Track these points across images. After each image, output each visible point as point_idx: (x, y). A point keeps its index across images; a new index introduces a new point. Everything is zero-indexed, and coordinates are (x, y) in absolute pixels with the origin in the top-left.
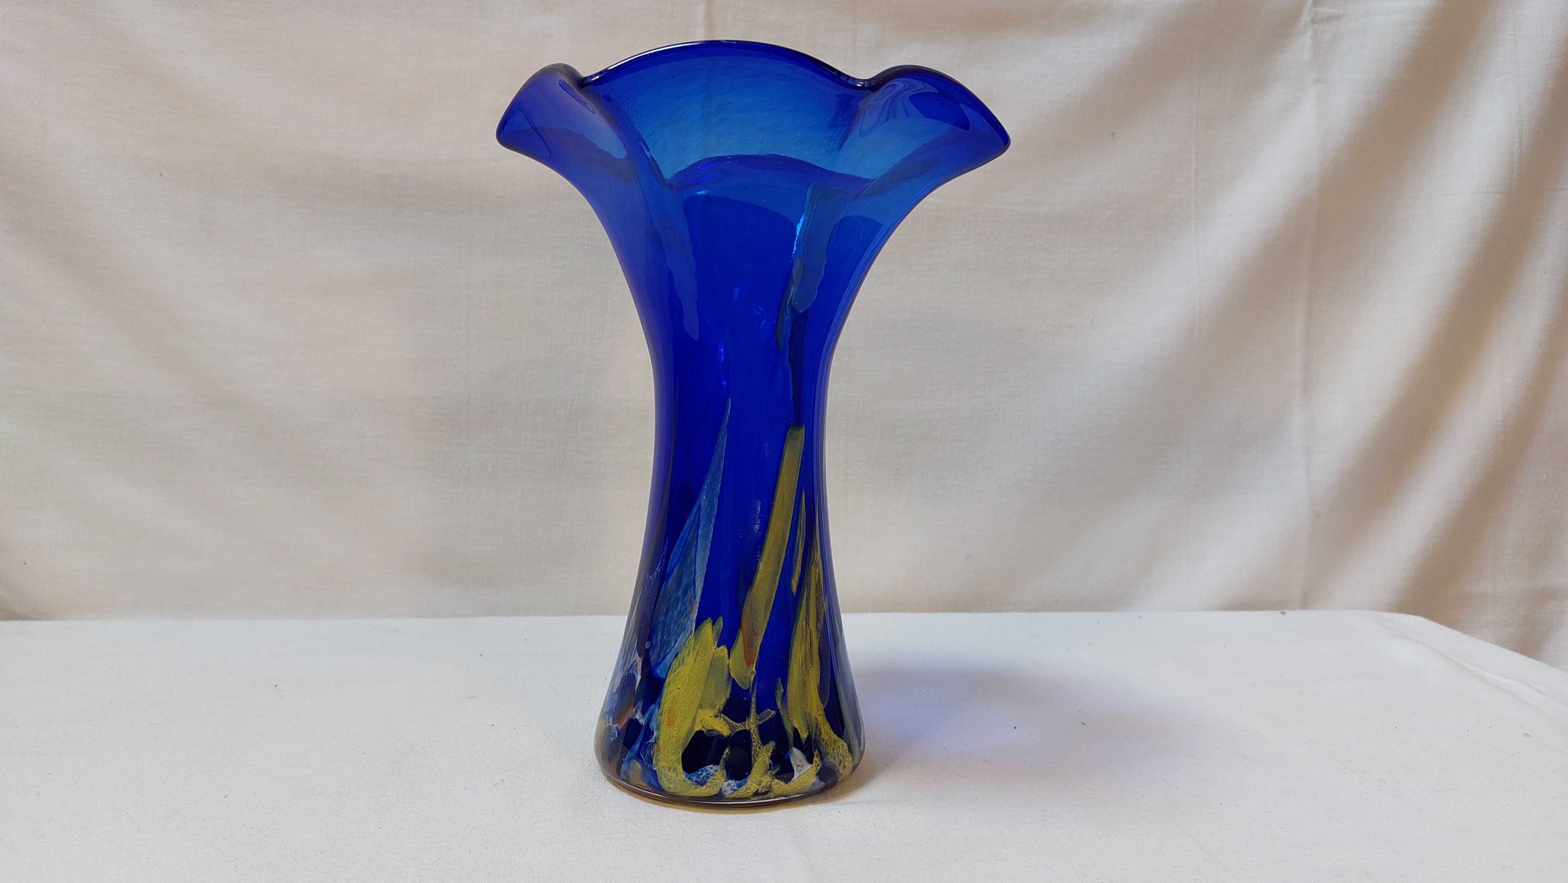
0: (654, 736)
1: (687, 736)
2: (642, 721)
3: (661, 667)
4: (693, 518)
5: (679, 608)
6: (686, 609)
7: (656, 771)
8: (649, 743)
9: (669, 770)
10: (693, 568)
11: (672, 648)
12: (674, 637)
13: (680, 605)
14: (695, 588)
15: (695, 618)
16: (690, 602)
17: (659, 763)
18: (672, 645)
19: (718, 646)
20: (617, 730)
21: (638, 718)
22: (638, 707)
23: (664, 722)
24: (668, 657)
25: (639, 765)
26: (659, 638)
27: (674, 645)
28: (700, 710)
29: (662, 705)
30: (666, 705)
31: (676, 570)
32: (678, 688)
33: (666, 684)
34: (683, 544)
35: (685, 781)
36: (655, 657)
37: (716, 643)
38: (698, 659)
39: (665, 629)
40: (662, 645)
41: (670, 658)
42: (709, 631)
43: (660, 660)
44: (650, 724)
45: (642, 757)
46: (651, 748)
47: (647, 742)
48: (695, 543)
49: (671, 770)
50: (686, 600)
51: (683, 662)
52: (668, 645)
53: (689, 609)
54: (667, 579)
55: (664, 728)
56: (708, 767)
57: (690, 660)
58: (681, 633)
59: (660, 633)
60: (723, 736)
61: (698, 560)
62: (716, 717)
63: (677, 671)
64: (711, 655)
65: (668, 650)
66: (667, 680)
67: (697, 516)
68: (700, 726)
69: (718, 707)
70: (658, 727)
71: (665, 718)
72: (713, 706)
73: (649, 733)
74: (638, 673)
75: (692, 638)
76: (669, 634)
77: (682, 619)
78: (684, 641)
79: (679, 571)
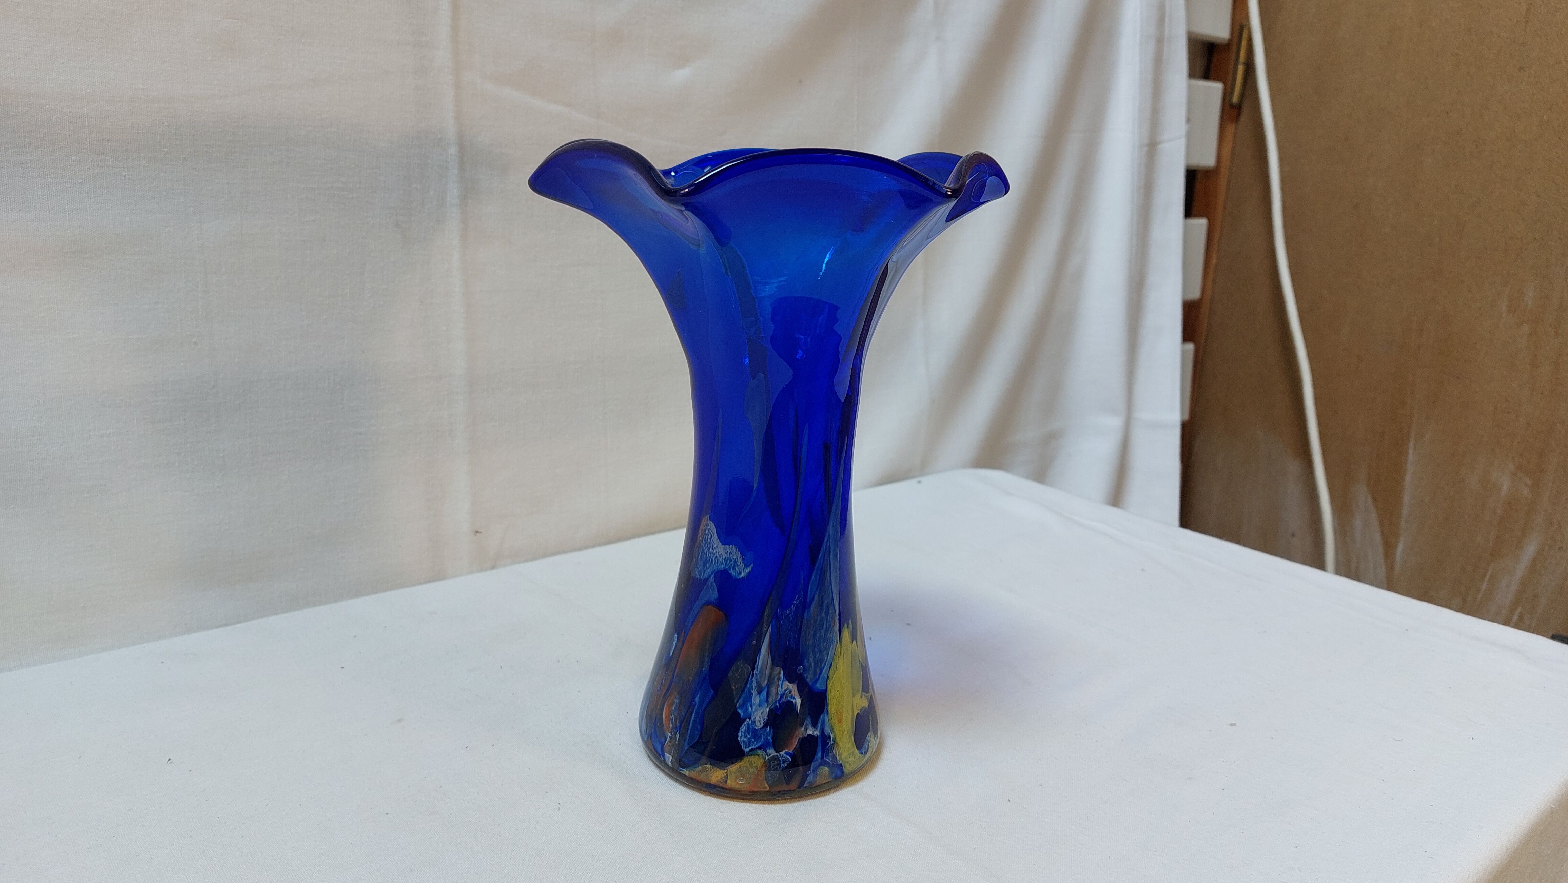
0: (832, 739)
1: (852, 723)
2: (817, 733)
3: (820, 681)
4: (824, 548)
5: (825, 627)
6: (830, 625)
7: (841, 764)
8: (829, 747)
9: (849, 756)
10: (830, 589)
11: (826, 661)
12: (825, 652)
13: (825, 623)
14: (834, 604)
15: (837, 628)
16: (832, 617)
17: (842, 755)
18: (826, 658)
19: (851, 642)
20: (787, 755)
21: (811, 733)
22: (807, 724)
23: (835, 723)
24: (824, 671)
25: (825, 767)
26: (811, 659)
28: (854, 698)
29: (829, 712)
30: (833, 709)
31: (816, 597)
32: (838, 692)
33: (828, 692)
34: (819, 573)
35: (859, 757)
36: (812, 676)
37: (849, 640)
38: (845, 660)
39: (816, 649)
40: (816, 665)
41: (826, 670)
42: (846, 634)
43: (817, 677)
44: (824, 731)
45: (827, 760)
46: (832, 748)
47: (827, 747)
48: (829, 568)
49: (851, 755)
50: (829, 617)
51: (836, 669)
52: (822, 660)
53: (832, 624)
54: (809, 607)
55: (836, 728)
56: (866, 738)
57: (840, 663)
58: (830, 645)
59: (811, 655)
60: (866, 709)
61: (833, 581)
62: (861, 697)
63: (834, 678)
64: (850, 652)
65: (823, 665)
66: (828, 689)
67: (828, 544)
68: (857, 710)
69: (860, 689)
70: (832, 730)
71: (835, 720)
72: (858, 690)
73: (825, 738)
74: (796, 697)
75: (838, 646)
76: (821, 652)
77: (828, 635)
78: (833, 651)
79: (819, 596)
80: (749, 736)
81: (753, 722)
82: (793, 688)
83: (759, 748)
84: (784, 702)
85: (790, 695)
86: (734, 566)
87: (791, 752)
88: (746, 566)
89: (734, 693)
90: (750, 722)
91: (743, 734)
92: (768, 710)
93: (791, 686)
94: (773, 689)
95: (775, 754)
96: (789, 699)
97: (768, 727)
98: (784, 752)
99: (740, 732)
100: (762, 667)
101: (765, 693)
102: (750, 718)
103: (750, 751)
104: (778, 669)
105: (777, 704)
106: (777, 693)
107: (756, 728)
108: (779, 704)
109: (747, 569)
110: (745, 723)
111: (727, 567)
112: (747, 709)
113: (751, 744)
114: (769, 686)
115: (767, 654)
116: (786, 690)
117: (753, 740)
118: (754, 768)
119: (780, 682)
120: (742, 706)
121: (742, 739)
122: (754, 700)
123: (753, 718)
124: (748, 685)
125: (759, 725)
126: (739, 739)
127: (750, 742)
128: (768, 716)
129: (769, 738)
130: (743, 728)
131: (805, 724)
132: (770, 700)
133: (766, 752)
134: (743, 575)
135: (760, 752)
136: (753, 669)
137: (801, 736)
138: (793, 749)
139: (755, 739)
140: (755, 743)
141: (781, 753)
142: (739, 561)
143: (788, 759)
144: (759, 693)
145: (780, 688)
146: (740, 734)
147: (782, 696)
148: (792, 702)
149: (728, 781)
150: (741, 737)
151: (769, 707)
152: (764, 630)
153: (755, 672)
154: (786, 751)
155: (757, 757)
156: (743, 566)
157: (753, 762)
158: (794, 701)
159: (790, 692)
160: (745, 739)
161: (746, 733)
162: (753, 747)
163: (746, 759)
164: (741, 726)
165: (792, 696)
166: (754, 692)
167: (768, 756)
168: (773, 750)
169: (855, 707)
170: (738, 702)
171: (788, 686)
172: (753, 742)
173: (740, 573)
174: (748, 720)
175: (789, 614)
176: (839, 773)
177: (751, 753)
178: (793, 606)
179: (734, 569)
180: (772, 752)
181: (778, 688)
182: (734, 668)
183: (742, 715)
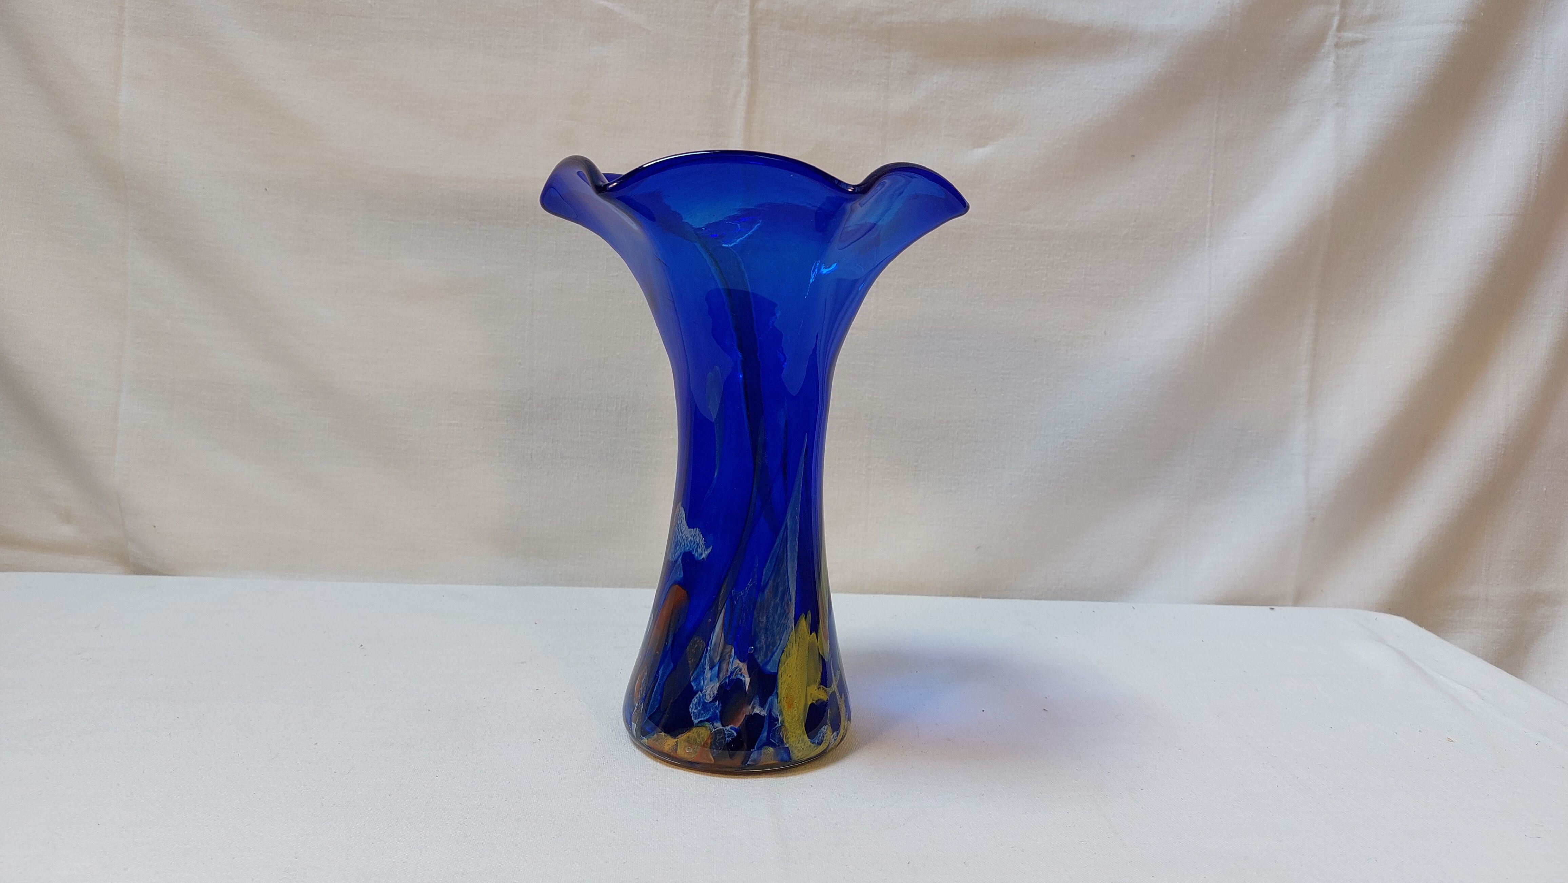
0: (779, 721)
1: (804, 710)
2: (764, 713)
3: (771, 664)
4: (781, 536)
5: (779, 612)
6: (785, 611)
7: (788, 747)
9: (798, 743)
10: (786, 577)
11: (779, 646)
12: (778, 637)
13: (779, 609)
14: (790, 593)
15: (793, 617)
16: (788, 604)
17: (790, 739)
18: (778, 643)
19: (811, 634)
20: (733, 730)
21: (758, 712)
22: (754, 703)
23: (784, 707)
24: (776, 654)
25: (771, 748)
26: (763, 641)
27: (780, 644)
28: (808, 688)
29: (779, 695)
30: (783, 694)
31: (771, 582)
32: (790, 677)
33: (779, 676)
34: (774, 560)
35: (810, 746)
36: (763, 657)
37: (809, 632)
38: (800, 649)
39: (768, 632)
40: (768, 647)
41: (778, 654)
42: (804, 624)
43: (768, 659)
44: (772, 713)
45: (773, 741)
46: (779, 731)
47: (774, 728)
48: (785, 556)
49: (800, 742)
50: (784, 604)
51: (790, 655)
52: (774, 644)
53: (787, 612)
54: (763, 591)
55: (786, 712)
56: (822, 729)
57: (794, 651)
58: (784, 632)
59: (763, 637)
60: (825, 701)
61: (790, 570)
62: (818, 689)
63: (786, 664)
64: (807, 642)
65: (775, 648)
66: (780, 673)
67: (785, 534)
68: (811, 700)
69: (818, 681)
70: (781, 713)
71: (785, 704)
72: (815, 681)
73: (772, 720)
74: (745, 676)
75: (793, 633)
76: (773, 636)
77: (783, 621)
78: (787, 637)
79: (774, 582)
80: (699, 708)
81: (704, 695)
82: (744, 667)
83: (707, 720)
84: (734, 679)
85: (740, 673)
86: (697, 548)
87: (737, 728)
88: (707, 547)
89: (690, 666)
90: (701, 695)
91: (694, 707)
92: (718, 685)
93: (741, 664)
94: (724, 666)
95: (722, 728)
96: (739, 676)
97: (717, 701)
98: (730, 726)
99: (692, 704)
100: (715, 644)
101: (716, 668)
102: (701, 692)
103: (699, 722)
104: (729, 647)
105: (727, 680)
106: (727, 670)
107: (706, 701)
108: (729, 680)
109: (707, 550)
110: (697, 696)
111: (691, 549)
112: (699, 683)
113: (700, 716)
114: (720, 662)
115: (721, 631)
116: (736, 668)
117: (702, 712)
118: (700, 738)
119: (731, 660)
120: (695, 680)
121: (693, 710)
122: (707, 675)
123: (704, 691)
124: (702, 660)
125: (709, 699)
126: (690, 710)
127: (699, 714)
128: (718, 691)
129: (717, 712)
130: (695, 700)
131: (752, 704)
132: (721, 676)
133: (713, 725)
134: (704, 556)
135: (708, 724)
136: (707, 645)
137: (748, 714)
138: (739, 725)
139: (704, 711)
140: (704, 715)
141: (727, 727)
142: (701, 543)
143: (733, 733)
144: (711, 668)
145: (730, 665)
146: (691, 706)
147: (732, 673)
148: (742, 680)
149: (678, 750)
150: (692, 709)
151: (719, 682)
152: (719, 609)
153: (709, 648)
154: (732, 726)
155: (704, 728)
156: (703, 547)
157: (700, 733)
158: (743, 679)
159: (740, 670)
160: (695, 711)
161: (697, 705)
162: (702, 719)
163: (694, 730)
164: (693, 698)
165: (741, 674)
166: (707, 667)
167: (715, 729)
168: (720, 724)
169: (809, 697)
170: (692, 675)
171: (739, 664)
172: (703, 714)
173: (701, 554)
174: (699, 693)
175: (743, 595)
176: (785, 756)
177: (700, 725)
178: (746, 589)
179: (697, 551)
180: (718, 725)
181: (729, 665)
182: (691, 644)
183: (695, 688)
